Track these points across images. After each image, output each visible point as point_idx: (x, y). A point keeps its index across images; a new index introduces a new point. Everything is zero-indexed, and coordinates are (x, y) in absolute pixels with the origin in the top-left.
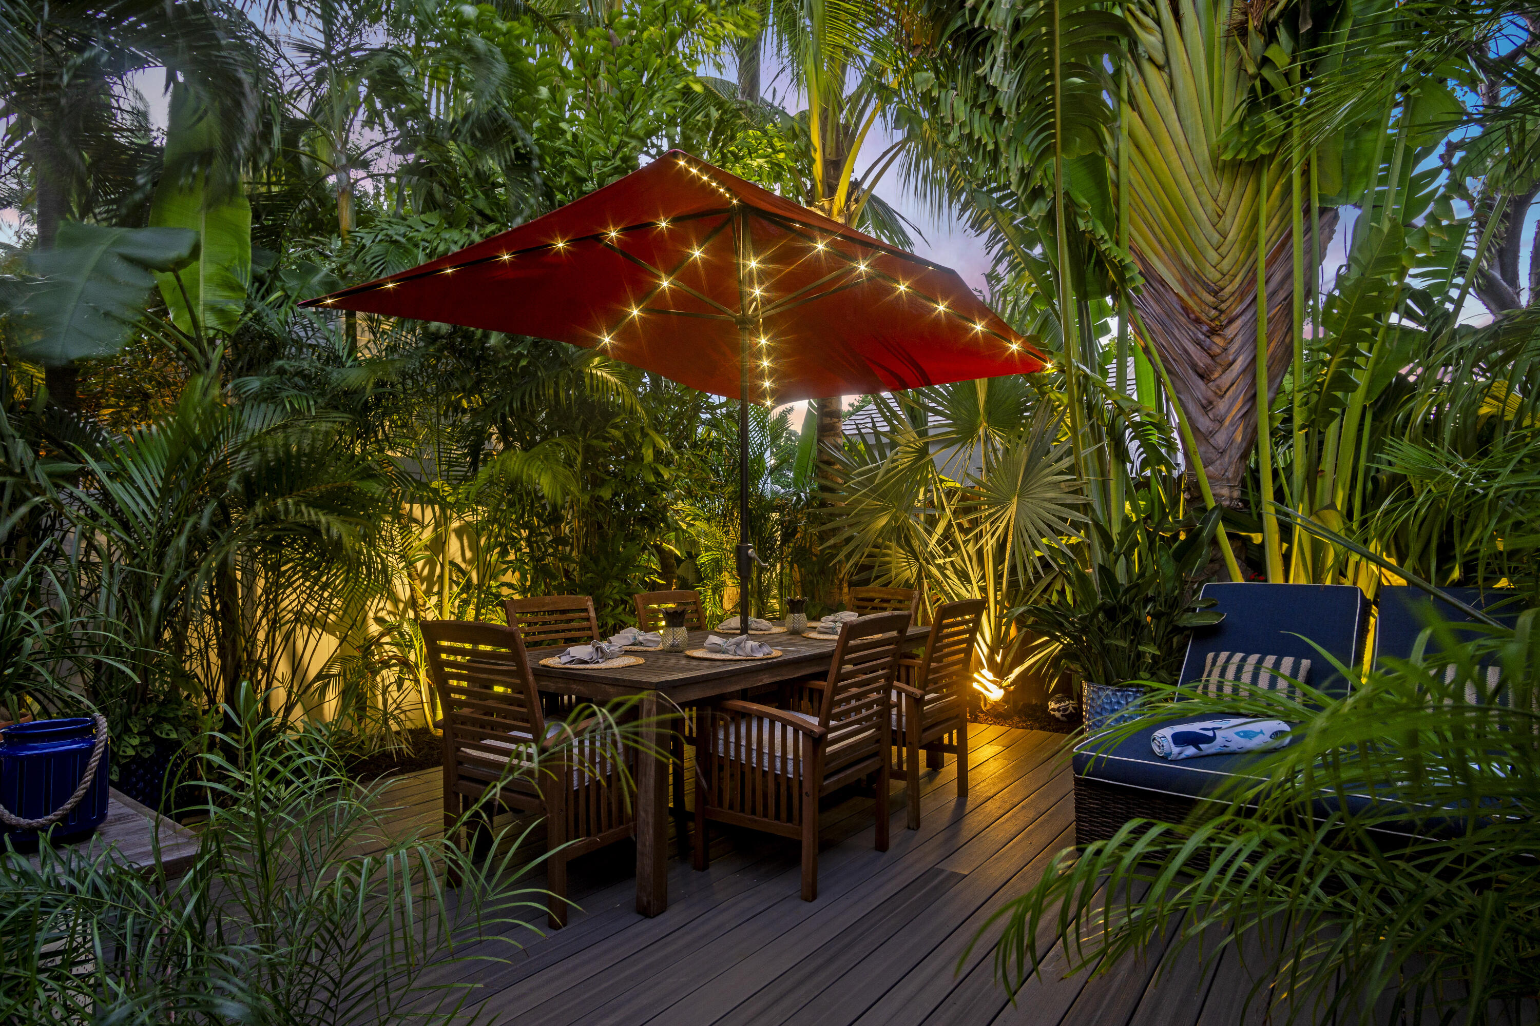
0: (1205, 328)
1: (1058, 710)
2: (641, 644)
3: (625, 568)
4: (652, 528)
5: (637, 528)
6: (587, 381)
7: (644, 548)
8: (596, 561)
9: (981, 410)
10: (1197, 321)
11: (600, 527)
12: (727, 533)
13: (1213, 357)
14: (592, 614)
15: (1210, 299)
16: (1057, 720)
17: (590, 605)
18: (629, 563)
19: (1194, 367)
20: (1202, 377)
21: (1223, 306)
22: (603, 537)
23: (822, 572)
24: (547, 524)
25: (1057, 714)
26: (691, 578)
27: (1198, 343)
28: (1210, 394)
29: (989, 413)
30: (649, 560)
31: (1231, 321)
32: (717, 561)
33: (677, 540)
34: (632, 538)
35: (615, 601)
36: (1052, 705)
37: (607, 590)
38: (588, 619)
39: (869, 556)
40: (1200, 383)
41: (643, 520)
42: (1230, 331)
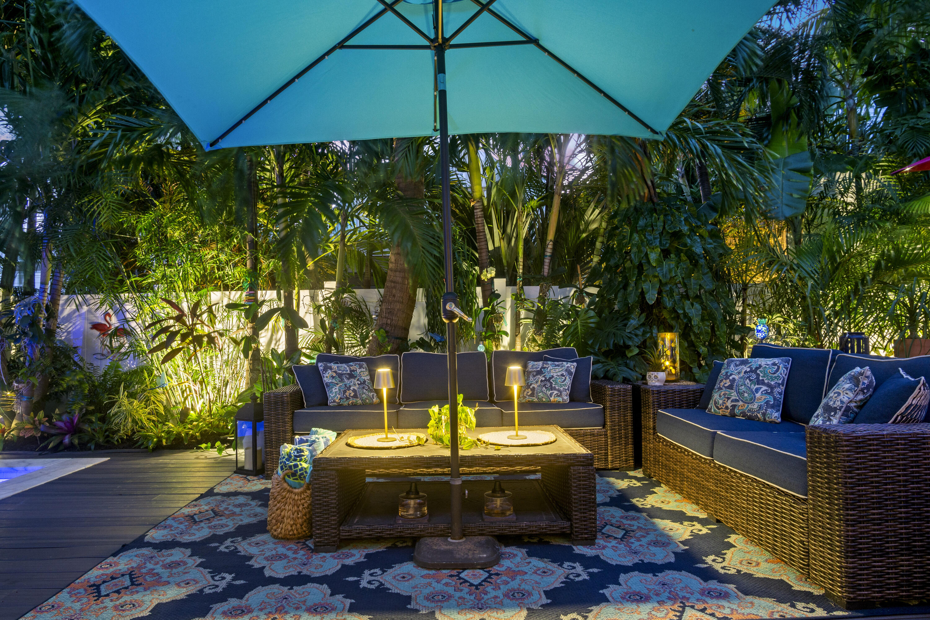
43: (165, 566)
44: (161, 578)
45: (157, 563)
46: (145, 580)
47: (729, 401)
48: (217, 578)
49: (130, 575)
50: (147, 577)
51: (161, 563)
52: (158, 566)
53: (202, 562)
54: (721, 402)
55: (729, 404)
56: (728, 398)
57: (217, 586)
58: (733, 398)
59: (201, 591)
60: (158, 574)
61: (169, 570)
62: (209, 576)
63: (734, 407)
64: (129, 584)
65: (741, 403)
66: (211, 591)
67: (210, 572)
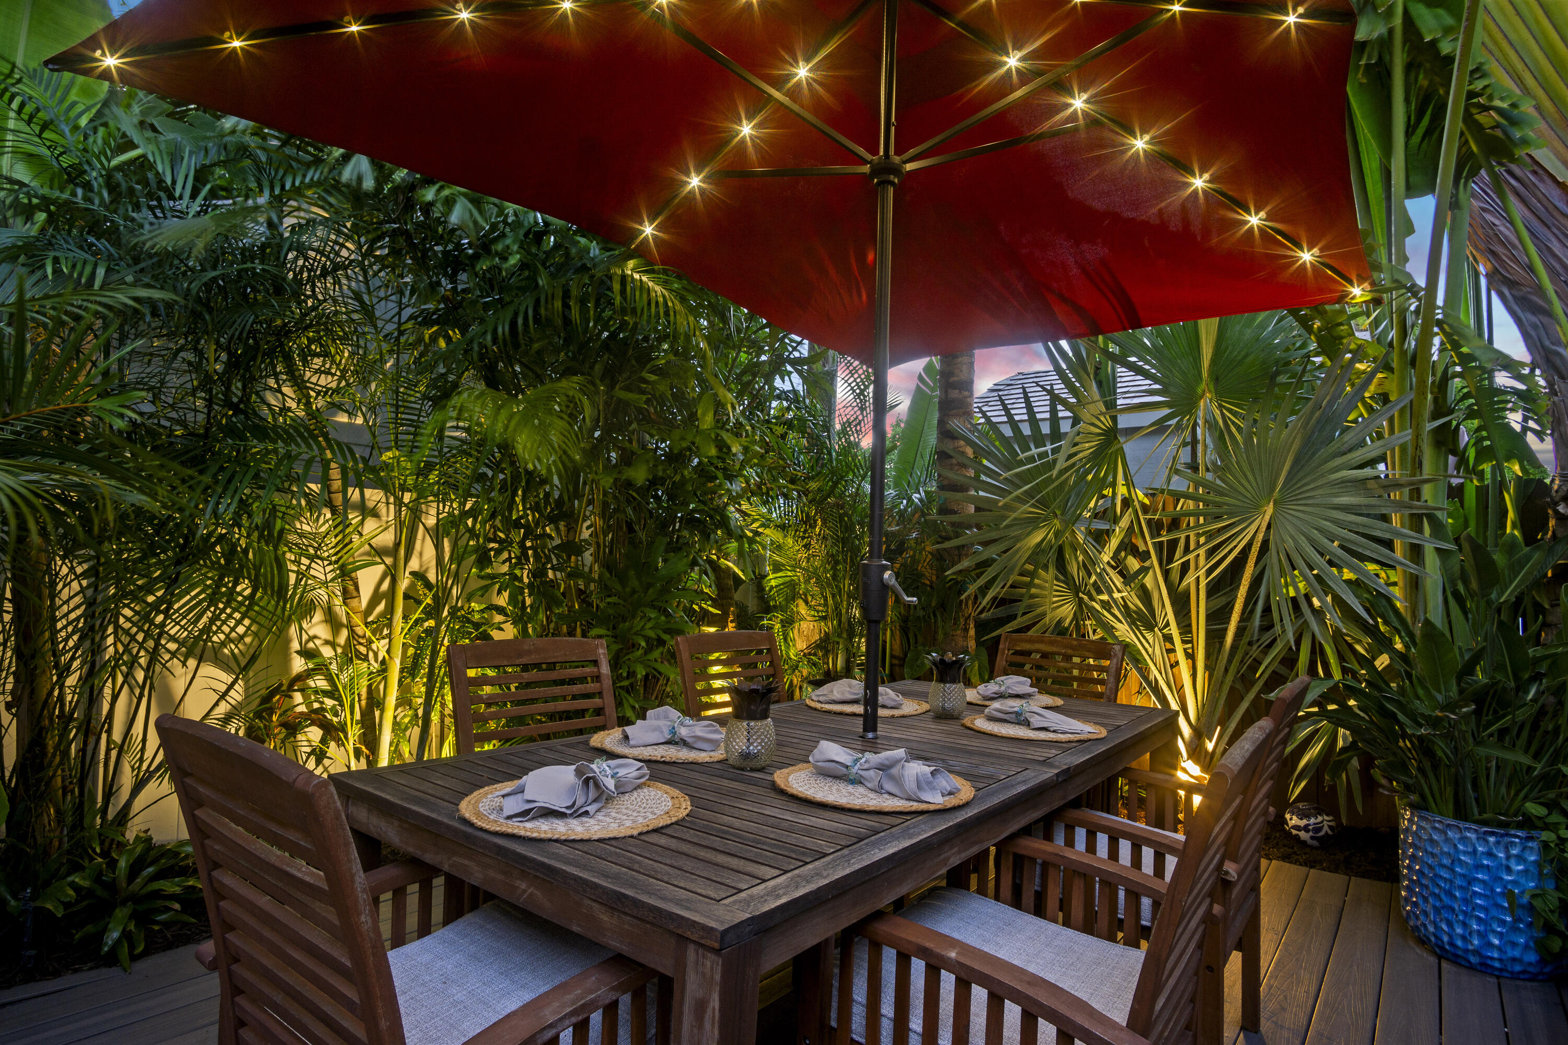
1: (1306, 828)
2: (684, 743)
3: (665, 591)
4: (706, 536)
5: (686, 533)
6: (617, 287)
7: (694, 563)
8: (622, 579)
9: (1205, 374)
11: (631, 529)
12: (807, 547)
14: (605, 669)
16: (1304, 843)
17: (603, 654)
18: (671, 583)
22: (634, 543)
23: (943, 606)
24: (553, 520)
25: (1303, 835)
26: (752, 605)
29: (1216, 378)
30: (700, 581)
32: (792, 585)
33: (741, 553)
34: (676, 547)
35: (648, 639)
36: (1293, 820)
37: (638, 623)
38: (597, 678)
39: (1012, 586)
41: (690, 522)
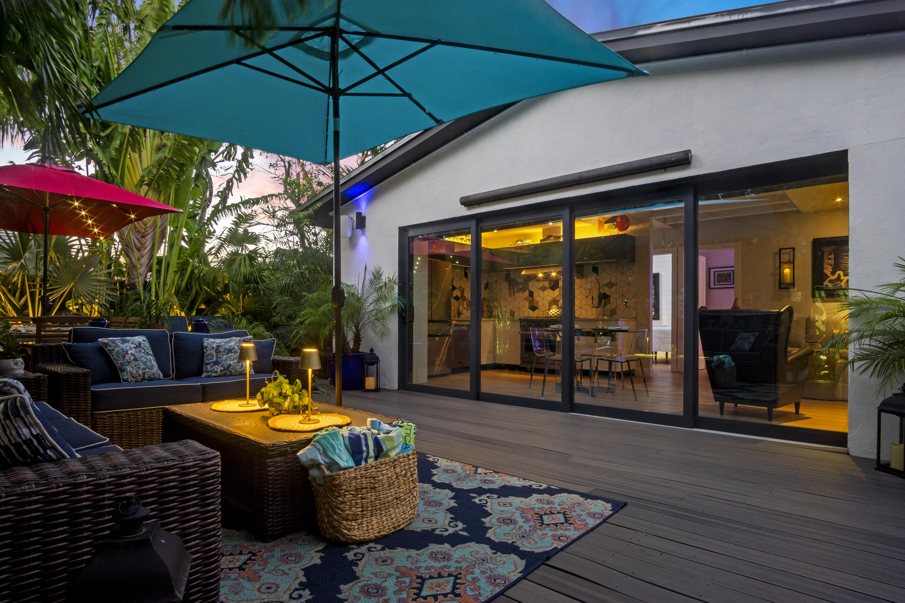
0: (140, 235)
10: (138, 232)
13: (142, 244)
15: (143, 226)
19: (136, 246)
20: (138, 250)
21: (147, 229)
27: (138, 239)
28: (140, 256)
31: (148, 235)
40: (137, 252)
42: (148, 237)
43: (514, 522)
44: (521, 514)
45: (521, 527)
46: (532, 515)
47: (140, 370)
48: (485, 502)
49: (543, 524)
50: (531, 518)
51: (517, 527)
52: (520, 525)
53: (485, 518)
54: (135, 372)
55: (141, 372)
56: (139, 368)
57: (488, 497)
58: (142, 367)
59: (499, 497)
60: (522, 517)
61: (513, 518)
62: (489, 505)
63: (144, 373)
64: (544, 516)
65: (147, 370)
66: (493, 495)
67: (486, 507)
